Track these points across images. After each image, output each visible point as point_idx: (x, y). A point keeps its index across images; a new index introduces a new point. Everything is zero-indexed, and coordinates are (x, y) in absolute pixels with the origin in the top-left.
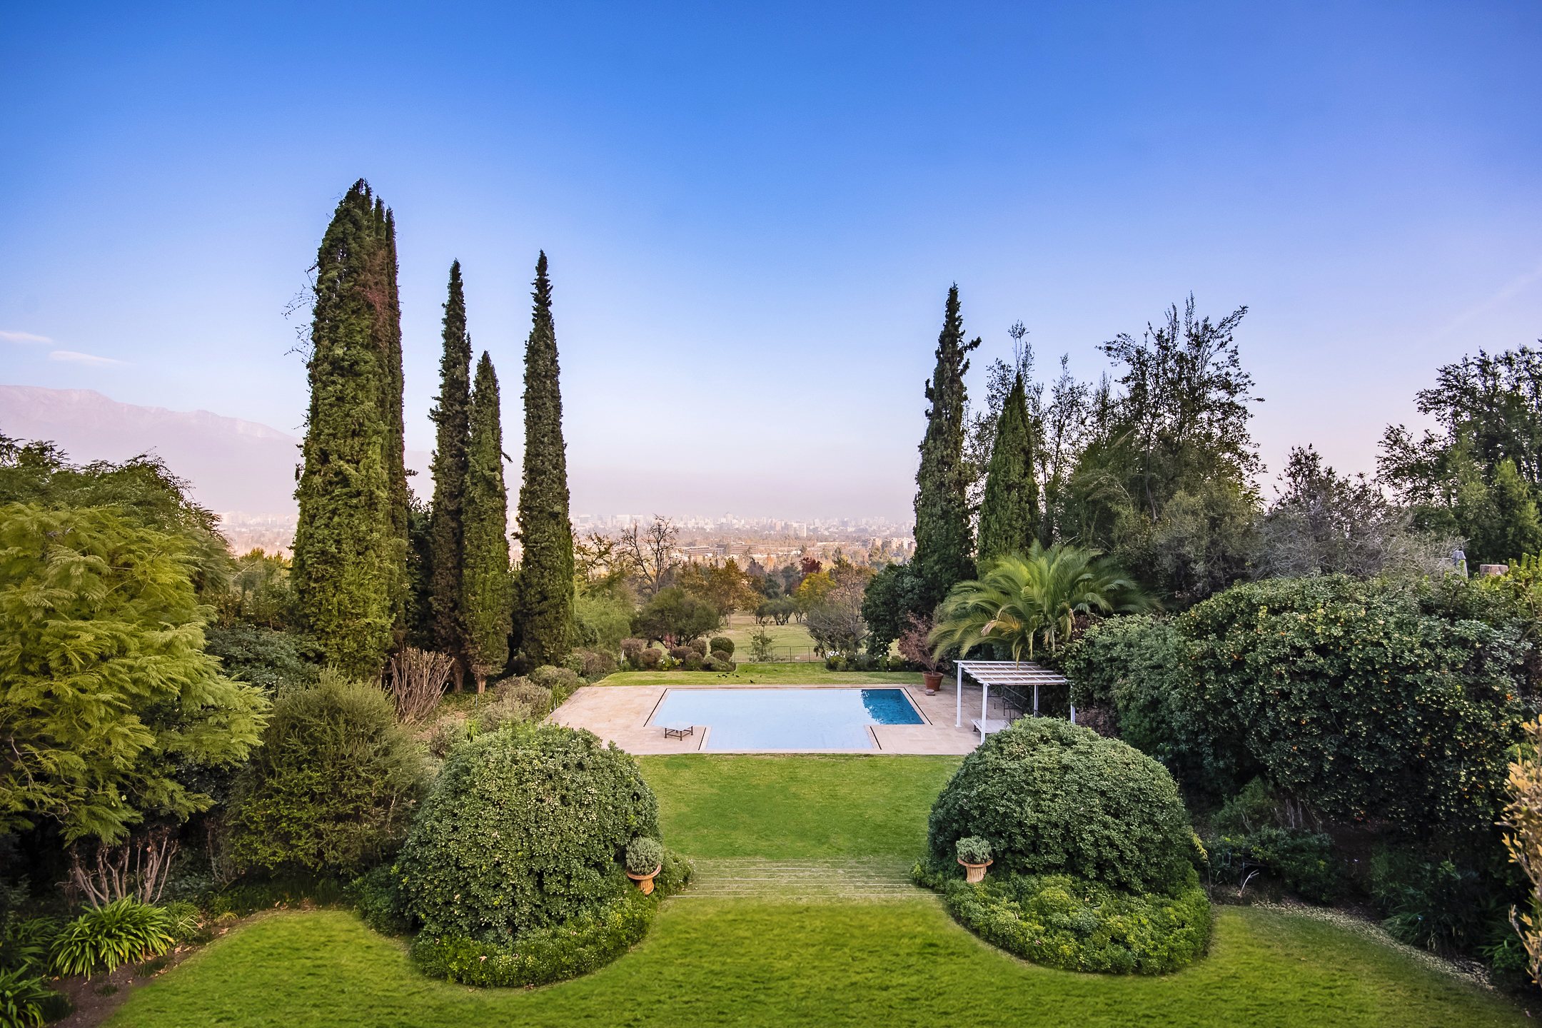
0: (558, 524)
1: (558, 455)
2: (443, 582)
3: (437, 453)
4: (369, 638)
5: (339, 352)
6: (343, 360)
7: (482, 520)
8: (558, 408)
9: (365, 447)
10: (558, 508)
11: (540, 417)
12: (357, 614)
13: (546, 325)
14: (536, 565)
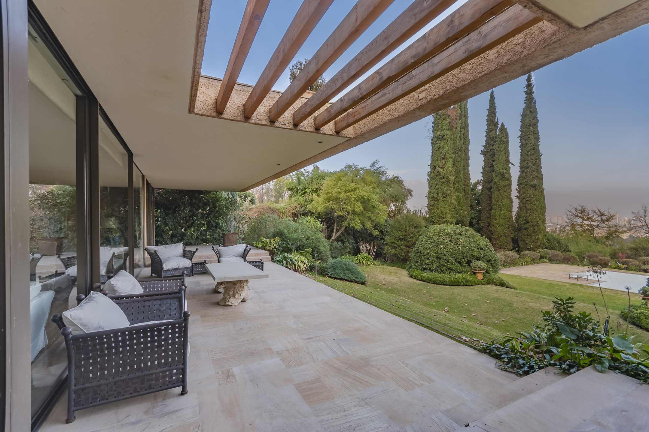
1: (536, 159)
2: (485, 216)
5: (439, 133)
6: (440, 135)
7: (499, 190)
8: (537, 139)
9: (446, 162)
13: (531, 103)
14: (524, 208)
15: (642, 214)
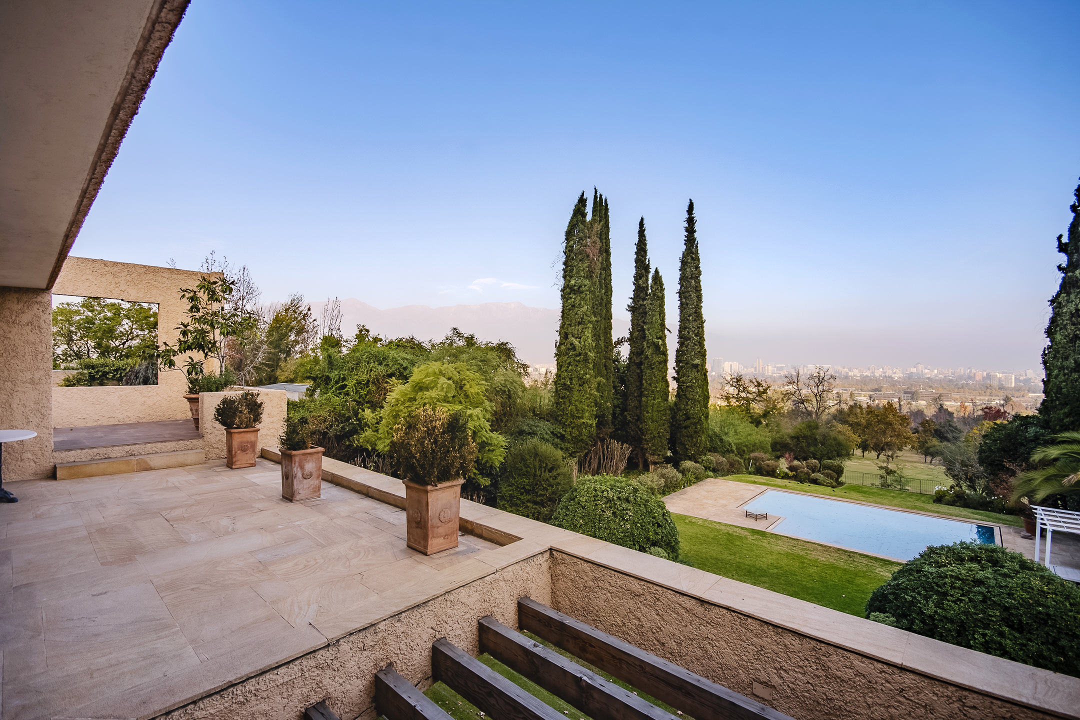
0: (698, 371)
1: (699, 327)
2: (633, 404)
3: (631, 330)
4: (584, 430)
5: (573, 282)
6: (575, 286)
7: (653, 368)
8: (699, 298)
9: (584, 330)
10: (697, 361)
11: (687, 304)
12: (579, 417)
13: (693, 246)
14: (684, 397)
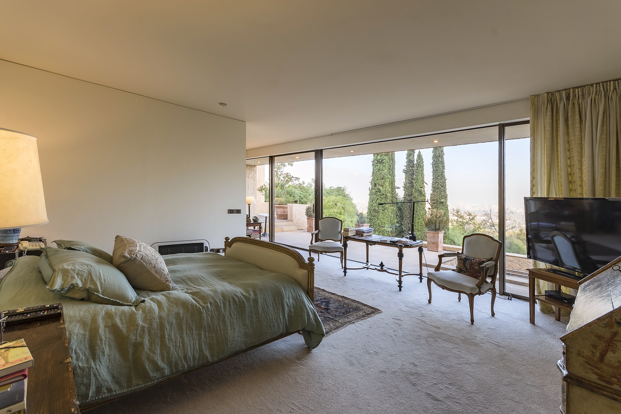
1: (443, 183)
2: (406, 222)
3: (405, 182)
6: (380, 160)
9: (385, 182)
10: (443, 200)
15: (489, 212)
